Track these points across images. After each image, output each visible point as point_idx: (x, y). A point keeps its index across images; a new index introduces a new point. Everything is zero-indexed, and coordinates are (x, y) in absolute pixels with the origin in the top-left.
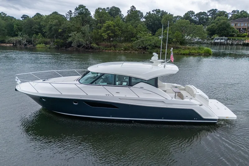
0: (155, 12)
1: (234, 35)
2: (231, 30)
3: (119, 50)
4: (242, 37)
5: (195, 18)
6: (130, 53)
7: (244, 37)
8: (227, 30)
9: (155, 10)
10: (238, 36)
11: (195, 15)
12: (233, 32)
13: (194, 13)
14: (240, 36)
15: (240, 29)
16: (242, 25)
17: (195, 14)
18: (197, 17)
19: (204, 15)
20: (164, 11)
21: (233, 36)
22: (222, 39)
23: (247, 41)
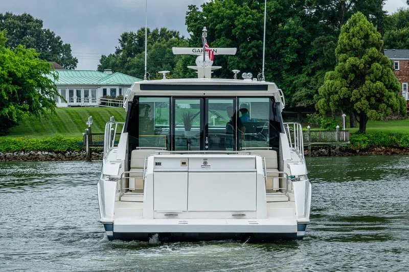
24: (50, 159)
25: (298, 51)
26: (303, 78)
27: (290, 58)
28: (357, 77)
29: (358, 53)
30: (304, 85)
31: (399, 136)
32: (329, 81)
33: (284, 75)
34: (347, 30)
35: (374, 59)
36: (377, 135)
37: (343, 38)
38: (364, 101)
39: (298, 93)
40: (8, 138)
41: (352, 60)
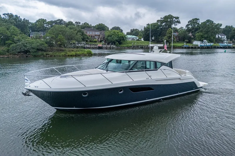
0: (6, 16)
2: (86, 37)
4: (94, 42)
7: (96, 42)
9: (7, 14)
10: (91, 41)
12: (87, 38)
13: (46, 21)
14: (92, 42)
15: (90, 36)
16: (91, 33)
20: (18, 16)
21: (87, 41)
22: (82, 44)
23: (100, 45)
24: (127, 48)
26: (160, 37)
27: (159, 34)
37: (168, 32)
38: (171, 41)
39: (160, 39)
40: (121, 45)
41: (169, 35)
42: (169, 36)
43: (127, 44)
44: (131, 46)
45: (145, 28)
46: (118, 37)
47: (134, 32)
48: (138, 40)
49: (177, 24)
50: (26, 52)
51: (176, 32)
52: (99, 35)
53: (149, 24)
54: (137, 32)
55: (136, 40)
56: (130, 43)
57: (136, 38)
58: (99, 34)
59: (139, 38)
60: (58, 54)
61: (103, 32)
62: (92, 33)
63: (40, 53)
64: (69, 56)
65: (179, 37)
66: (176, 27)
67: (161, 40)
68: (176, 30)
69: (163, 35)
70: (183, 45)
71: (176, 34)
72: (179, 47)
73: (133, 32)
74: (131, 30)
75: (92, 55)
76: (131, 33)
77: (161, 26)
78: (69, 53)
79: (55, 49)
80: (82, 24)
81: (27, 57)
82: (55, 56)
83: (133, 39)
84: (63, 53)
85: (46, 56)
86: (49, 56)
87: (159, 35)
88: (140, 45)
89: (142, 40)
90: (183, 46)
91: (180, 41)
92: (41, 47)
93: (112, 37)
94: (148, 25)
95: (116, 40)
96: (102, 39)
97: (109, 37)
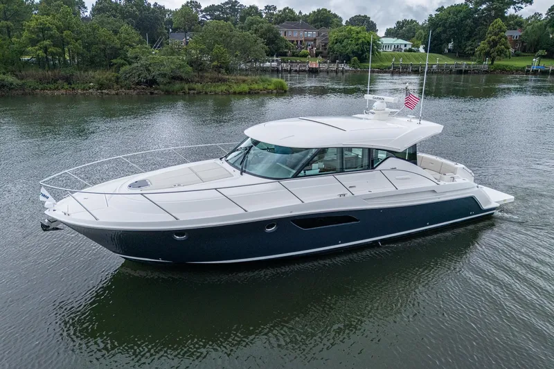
1: (286, 52)
2: (283, 44)
3: (84, 89)
4: (300, 57)
5: (204, 16)
6: (117, 94)
7: (305, 56)
8: (277, 44)
10: (293, 55)
11: (202, 11)
12: (286, 47)
13: (200, 6)
14: (297, 56)
15: (293, 42)
16: (296, 35)
17: (203, 8)
18: (207, 15)
19: (219, 11)
21: (285, 54)
22: (273, 61)
23: (314, 64)
24: (378, 72)
25: (470, 32)
26: (470, 42)
27: (466, 35)
28: (494, 43)
29: (496, 34)
30: (470, 45)
31: (507, 66)
32: (482, 45)
33: (463, 41)
34: (493, 25)
35: (502, 37)
36: (498, 65)
37: (490, 28)
38: (495, 53)
39: (467, 49)
40: (365, 64)
41: (493, 37)
42: (493, 40)
43: (381, 60)
44: (389, 68)
45: (431, 19)
46: (357, 45)
47: (403, 30)
48: (410, 50)
49: (523, 6)
50: (152, 83)
51: (516, 29)
52: (315, 39)
53: (443, 7)
54: (411, 28)
55: (405, 51)
56: (388, 58)
57: (405, 46)
58: (314, 36)
59: (413, 46)
60: (212, 89)
61: (324, 31)
62: (299, 34)
63: (177, 85)
64: (235, 93)
65: (523, 42)
66: (519, 13)
67: (471, 50)
68: (517, 23)
69: (478, 36)
70: (529, 63)
71: (516, 34)
72: (517, 71)
73: (402, 28)
74: (398, 22)
75: (285, 91)
76: (396, 31)
77: (476, 11)
78: (235, 88)
79: (207, 77)
80: (280, 11)
81: (152, 93)
82: (206, 93)
83: (397, 48)
84: (224, 88)
85: (189, 93)
86: (194, 93)
87: (468, 39)
88: (411, 65)
89: (421, 50)
90: (529, 67)
91: (524, 51)
92: (179, 73)
93: (344, 44)
94: (441, 9)
95: (353, 52)
96: (321, 50)
97: (336, 43)
